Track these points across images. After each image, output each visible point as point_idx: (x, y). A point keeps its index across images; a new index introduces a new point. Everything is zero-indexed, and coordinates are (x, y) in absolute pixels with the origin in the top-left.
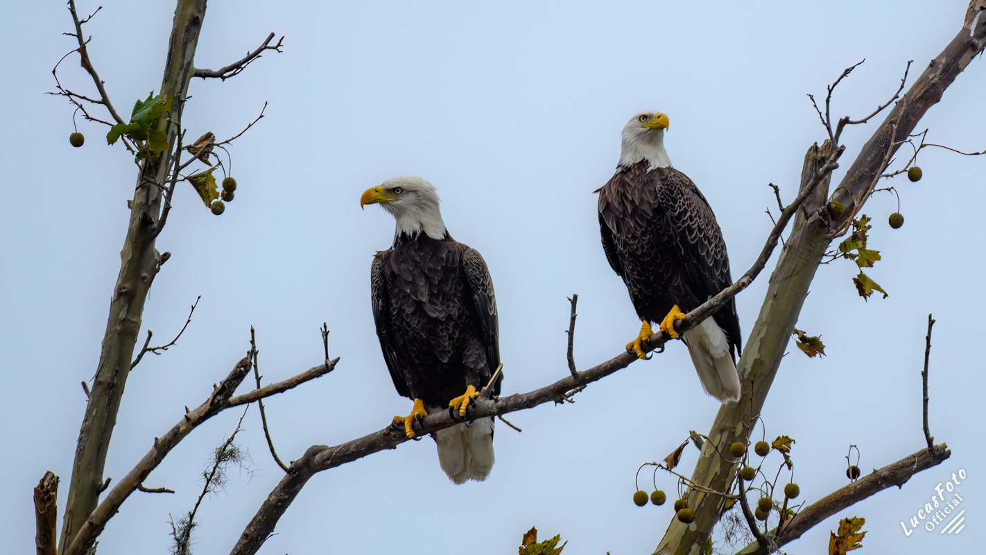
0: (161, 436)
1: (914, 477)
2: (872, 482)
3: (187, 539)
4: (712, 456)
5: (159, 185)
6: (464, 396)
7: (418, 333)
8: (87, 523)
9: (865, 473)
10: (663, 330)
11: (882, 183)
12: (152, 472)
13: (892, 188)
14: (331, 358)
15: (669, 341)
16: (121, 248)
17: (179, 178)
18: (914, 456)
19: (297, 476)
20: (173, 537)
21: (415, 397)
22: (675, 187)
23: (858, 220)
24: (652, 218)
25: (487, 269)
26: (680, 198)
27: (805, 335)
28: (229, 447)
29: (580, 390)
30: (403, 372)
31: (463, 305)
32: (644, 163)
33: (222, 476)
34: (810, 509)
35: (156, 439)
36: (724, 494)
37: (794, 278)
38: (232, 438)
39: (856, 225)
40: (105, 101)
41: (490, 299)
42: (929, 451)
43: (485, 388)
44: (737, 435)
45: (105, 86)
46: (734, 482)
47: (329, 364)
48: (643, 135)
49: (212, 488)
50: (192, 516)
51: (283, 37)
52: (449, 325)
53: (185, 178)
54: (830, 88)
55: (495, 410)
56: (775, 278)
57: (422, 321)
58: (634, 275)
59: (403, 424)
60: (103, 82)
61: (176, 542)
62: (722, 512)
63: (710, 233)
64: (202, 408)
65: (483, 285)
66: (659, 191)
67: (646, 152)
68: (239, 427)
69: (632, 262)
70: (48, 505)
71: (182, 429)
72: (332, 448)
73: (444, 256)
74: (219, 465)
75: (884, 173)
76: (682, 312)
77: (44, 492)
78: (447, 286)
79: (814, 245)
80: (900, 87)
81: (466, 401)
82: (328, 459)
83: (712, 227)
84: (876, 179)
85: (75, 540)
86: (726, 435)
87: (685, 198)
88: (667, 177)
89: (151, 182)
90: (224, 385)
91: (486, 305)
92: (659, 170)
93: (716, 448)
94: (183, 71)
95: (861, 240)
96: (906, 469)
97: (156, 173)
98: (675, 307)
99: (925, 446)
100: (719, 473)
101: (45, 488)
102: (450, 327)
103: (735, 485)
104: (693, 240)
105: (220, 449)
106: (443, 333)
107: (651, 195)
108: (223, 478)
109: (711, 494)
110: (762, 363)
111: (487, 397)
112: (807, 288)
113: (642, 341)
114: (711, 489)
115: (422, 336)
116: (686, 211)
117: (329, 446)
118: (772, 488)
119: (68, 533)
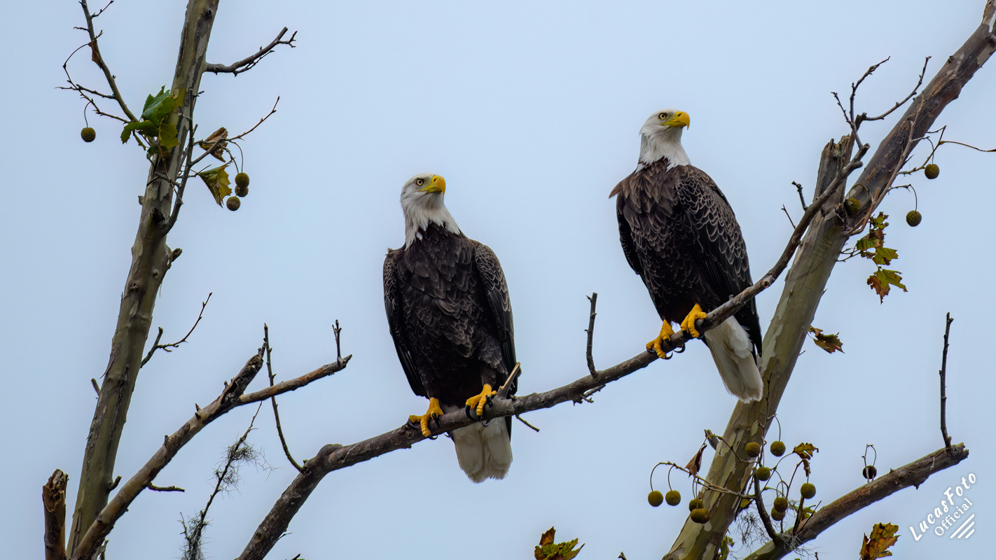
0: (171, 434)
1: (932, 477)
2: (889, 482)
3: (198, 539)
4: (727, 455)
5: (170, 181)
6: (480, 395)
7: (432, 332)
8: (96, 521)
9: (882, 472)
10: (684, 330)
11: (899, 180)
12: (162, 471)
13: (910, 185)
14: (344, 356)
15: (690, 341)
16: (132, 244)
17: (191, 173)
18: (931, 456)
19: (311, 474)
20: (184, 536)
21: (431, 397)
22: (695, 185)
23: (875, 217)
24: (672, 216)
25: (499, 265)
26: (700, 196)
27: (821, 333)
28: (242, 447)
29: (599, 390)
30: (418, 371)
31: (477, 302)
32: (663, 161)
33: (234, 475)
34: (826, 510)
35: (166, 437)
36: (740, 494)
37: (810, 276)
38: (245, 437)
39: (874, 222)
40: (116, 96)
41: (503, 295)
42: (947, 451)
43: (502, 387)
44: (753, 434)
45: (116, 81)
46: (750, 482)
47: (341, 361)
48: (662, 133)
49: (224, 486)
50: (203, 516)
51: (296, 32)
52: (464, 322)
53: (197, 174)
54: (855, 86)
55: (512, 409)
56: (792, 275)
57: (435, 319)
58: (654, 273)
59: (419, 423)
60: (114, 77)
61: (187, 541)
62: (737, 512)
63: (730, 232)
64: (213, 406)
65: (496, 281)
66: (679, 188)
67: (666, 150)
68: (252, 426)
69: (651, 260)
70: (56, 503)
71: (192, 427)
72: (347, 447)
73: (458, 254)
74: (232, 464)
75: (901, 171)
76: (703, 311)
77: (53, 491)
78: (461, 283)
79: (831, 243)
80: (918, 83)
81: (483, 400)
82: (342, 458)
83: (732, 225)
84: (893, 176)
85: (83, 539)
86: (741, 434)
87: (705, 195)
88: (687, 174)
89: (162, 178)
90: (234, 382)
91: (500, 303)
92: (679, 168)
93: (732, 448)
94: (194, 67)
95: (878, 238)
96: (924, 469)
97: (168, 168)
98: (697, 306)
99: (943, 446)
100: (734, 473)
101: (54, 486)
102: (465, 323)
103: (751, 485)
104: (713, 238)
105: (233, 448)
106: (459, 329)
107: (671, 193)
108: (235, 477)
109: (726, 494)
110: (778, 361)
111: (504, 396)
112: (824, 286)
113: (662, 340)
114: (726, 488)
115: (436, 334)
116: (706, 209)
117: (344, 445)
118: (788, 488)
119: (77, 532)
